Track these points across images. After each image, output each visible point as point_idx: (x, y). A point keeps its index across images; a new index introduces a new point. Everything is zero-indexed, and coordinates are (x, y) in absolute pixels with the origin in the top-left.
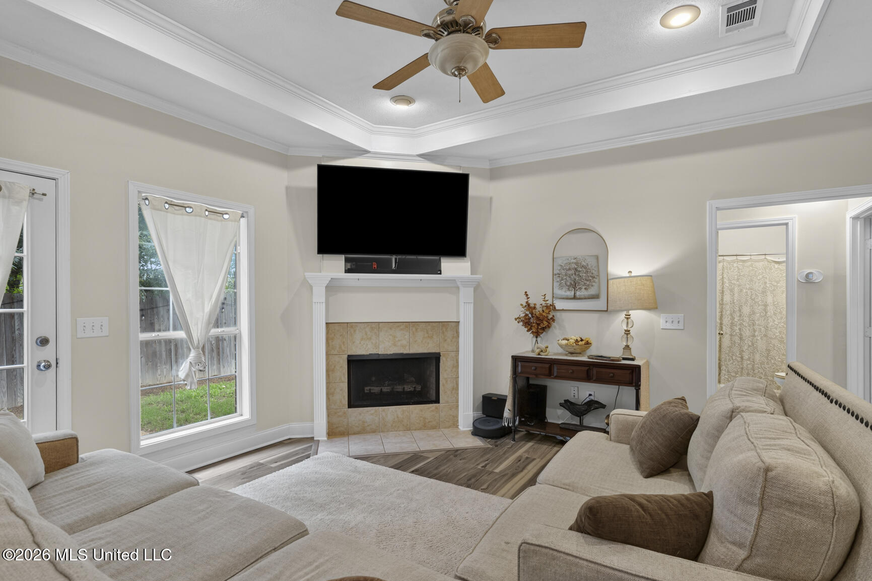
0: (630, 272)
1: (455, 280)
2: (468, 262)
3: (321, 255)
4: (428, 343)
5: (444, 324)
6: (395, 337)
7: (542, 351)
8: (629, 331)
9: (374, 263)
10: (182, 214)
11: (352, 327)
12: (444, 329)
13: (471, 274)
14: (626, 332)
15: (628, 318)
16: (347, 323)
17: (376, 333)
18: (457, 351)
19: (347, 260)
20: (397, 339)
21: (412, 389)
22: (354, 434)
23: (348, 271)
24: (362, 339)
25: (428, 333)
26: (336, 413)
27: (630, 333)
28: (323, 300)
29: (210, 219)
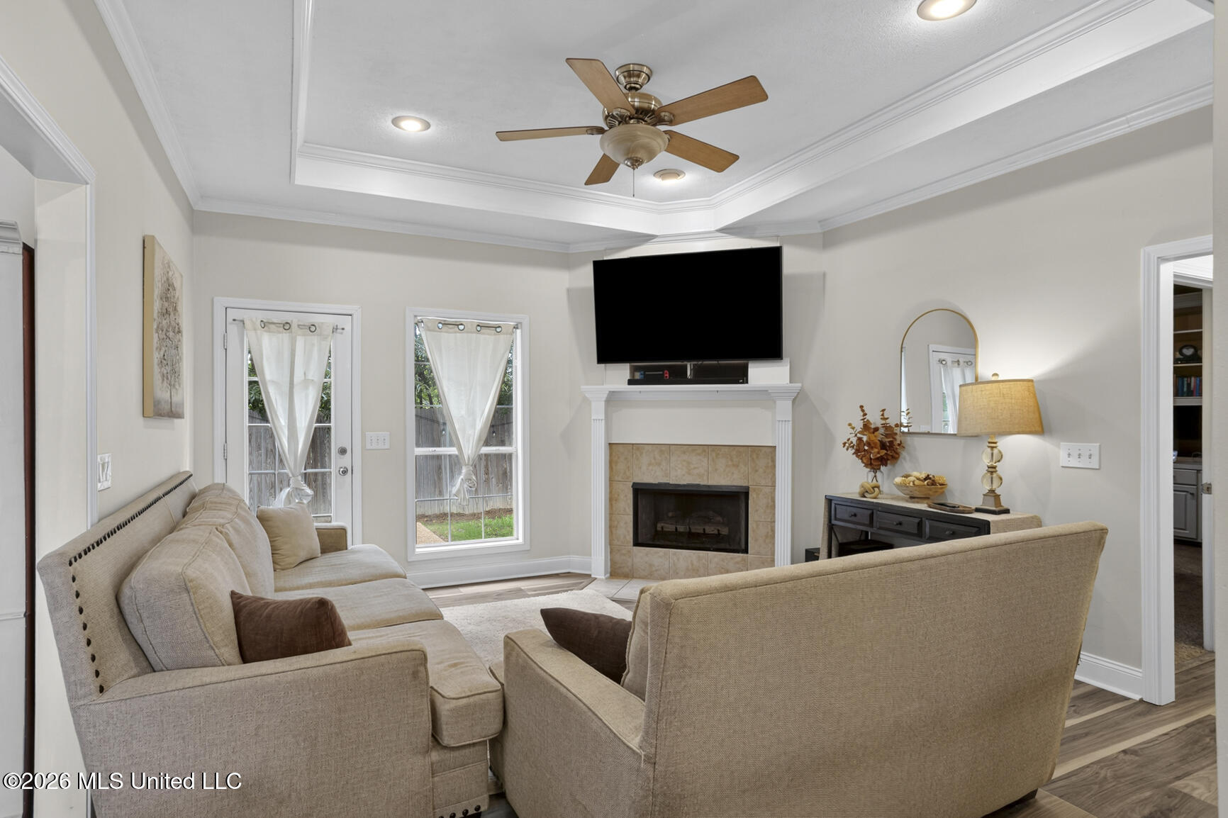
0: (996, 375)
1: (767, 391)
2: (786, 366)
3: (603, 365)
4: (733, 473)
5: (755, 450)
6: (689, 463)
7: (867, 492)
8: (995, 467)
9: (666, 371)
10: (455, 332)
11: (638, 449)
12: (755, 456)
13: (790, 382)
14: (990, 470)
15: (992, 448)
16: (633, 444)
17: (666, 458)
18: (774, 486)
19: (634, 370)
20: (692, 466)
21: (716, 532)
22: (640, 578)
23: (631, 382)
24: (650, 464)
25: (732, 461)
26: (619, 551)
27: (996, 471)
28: (602, 416)
29: (484, 334)
